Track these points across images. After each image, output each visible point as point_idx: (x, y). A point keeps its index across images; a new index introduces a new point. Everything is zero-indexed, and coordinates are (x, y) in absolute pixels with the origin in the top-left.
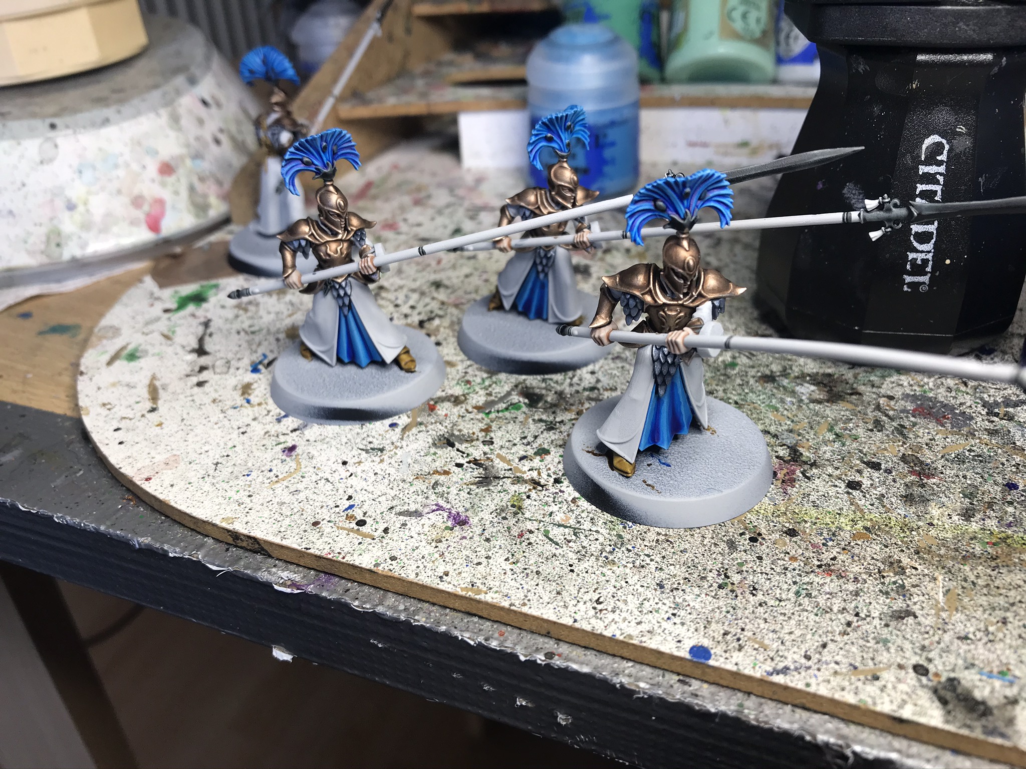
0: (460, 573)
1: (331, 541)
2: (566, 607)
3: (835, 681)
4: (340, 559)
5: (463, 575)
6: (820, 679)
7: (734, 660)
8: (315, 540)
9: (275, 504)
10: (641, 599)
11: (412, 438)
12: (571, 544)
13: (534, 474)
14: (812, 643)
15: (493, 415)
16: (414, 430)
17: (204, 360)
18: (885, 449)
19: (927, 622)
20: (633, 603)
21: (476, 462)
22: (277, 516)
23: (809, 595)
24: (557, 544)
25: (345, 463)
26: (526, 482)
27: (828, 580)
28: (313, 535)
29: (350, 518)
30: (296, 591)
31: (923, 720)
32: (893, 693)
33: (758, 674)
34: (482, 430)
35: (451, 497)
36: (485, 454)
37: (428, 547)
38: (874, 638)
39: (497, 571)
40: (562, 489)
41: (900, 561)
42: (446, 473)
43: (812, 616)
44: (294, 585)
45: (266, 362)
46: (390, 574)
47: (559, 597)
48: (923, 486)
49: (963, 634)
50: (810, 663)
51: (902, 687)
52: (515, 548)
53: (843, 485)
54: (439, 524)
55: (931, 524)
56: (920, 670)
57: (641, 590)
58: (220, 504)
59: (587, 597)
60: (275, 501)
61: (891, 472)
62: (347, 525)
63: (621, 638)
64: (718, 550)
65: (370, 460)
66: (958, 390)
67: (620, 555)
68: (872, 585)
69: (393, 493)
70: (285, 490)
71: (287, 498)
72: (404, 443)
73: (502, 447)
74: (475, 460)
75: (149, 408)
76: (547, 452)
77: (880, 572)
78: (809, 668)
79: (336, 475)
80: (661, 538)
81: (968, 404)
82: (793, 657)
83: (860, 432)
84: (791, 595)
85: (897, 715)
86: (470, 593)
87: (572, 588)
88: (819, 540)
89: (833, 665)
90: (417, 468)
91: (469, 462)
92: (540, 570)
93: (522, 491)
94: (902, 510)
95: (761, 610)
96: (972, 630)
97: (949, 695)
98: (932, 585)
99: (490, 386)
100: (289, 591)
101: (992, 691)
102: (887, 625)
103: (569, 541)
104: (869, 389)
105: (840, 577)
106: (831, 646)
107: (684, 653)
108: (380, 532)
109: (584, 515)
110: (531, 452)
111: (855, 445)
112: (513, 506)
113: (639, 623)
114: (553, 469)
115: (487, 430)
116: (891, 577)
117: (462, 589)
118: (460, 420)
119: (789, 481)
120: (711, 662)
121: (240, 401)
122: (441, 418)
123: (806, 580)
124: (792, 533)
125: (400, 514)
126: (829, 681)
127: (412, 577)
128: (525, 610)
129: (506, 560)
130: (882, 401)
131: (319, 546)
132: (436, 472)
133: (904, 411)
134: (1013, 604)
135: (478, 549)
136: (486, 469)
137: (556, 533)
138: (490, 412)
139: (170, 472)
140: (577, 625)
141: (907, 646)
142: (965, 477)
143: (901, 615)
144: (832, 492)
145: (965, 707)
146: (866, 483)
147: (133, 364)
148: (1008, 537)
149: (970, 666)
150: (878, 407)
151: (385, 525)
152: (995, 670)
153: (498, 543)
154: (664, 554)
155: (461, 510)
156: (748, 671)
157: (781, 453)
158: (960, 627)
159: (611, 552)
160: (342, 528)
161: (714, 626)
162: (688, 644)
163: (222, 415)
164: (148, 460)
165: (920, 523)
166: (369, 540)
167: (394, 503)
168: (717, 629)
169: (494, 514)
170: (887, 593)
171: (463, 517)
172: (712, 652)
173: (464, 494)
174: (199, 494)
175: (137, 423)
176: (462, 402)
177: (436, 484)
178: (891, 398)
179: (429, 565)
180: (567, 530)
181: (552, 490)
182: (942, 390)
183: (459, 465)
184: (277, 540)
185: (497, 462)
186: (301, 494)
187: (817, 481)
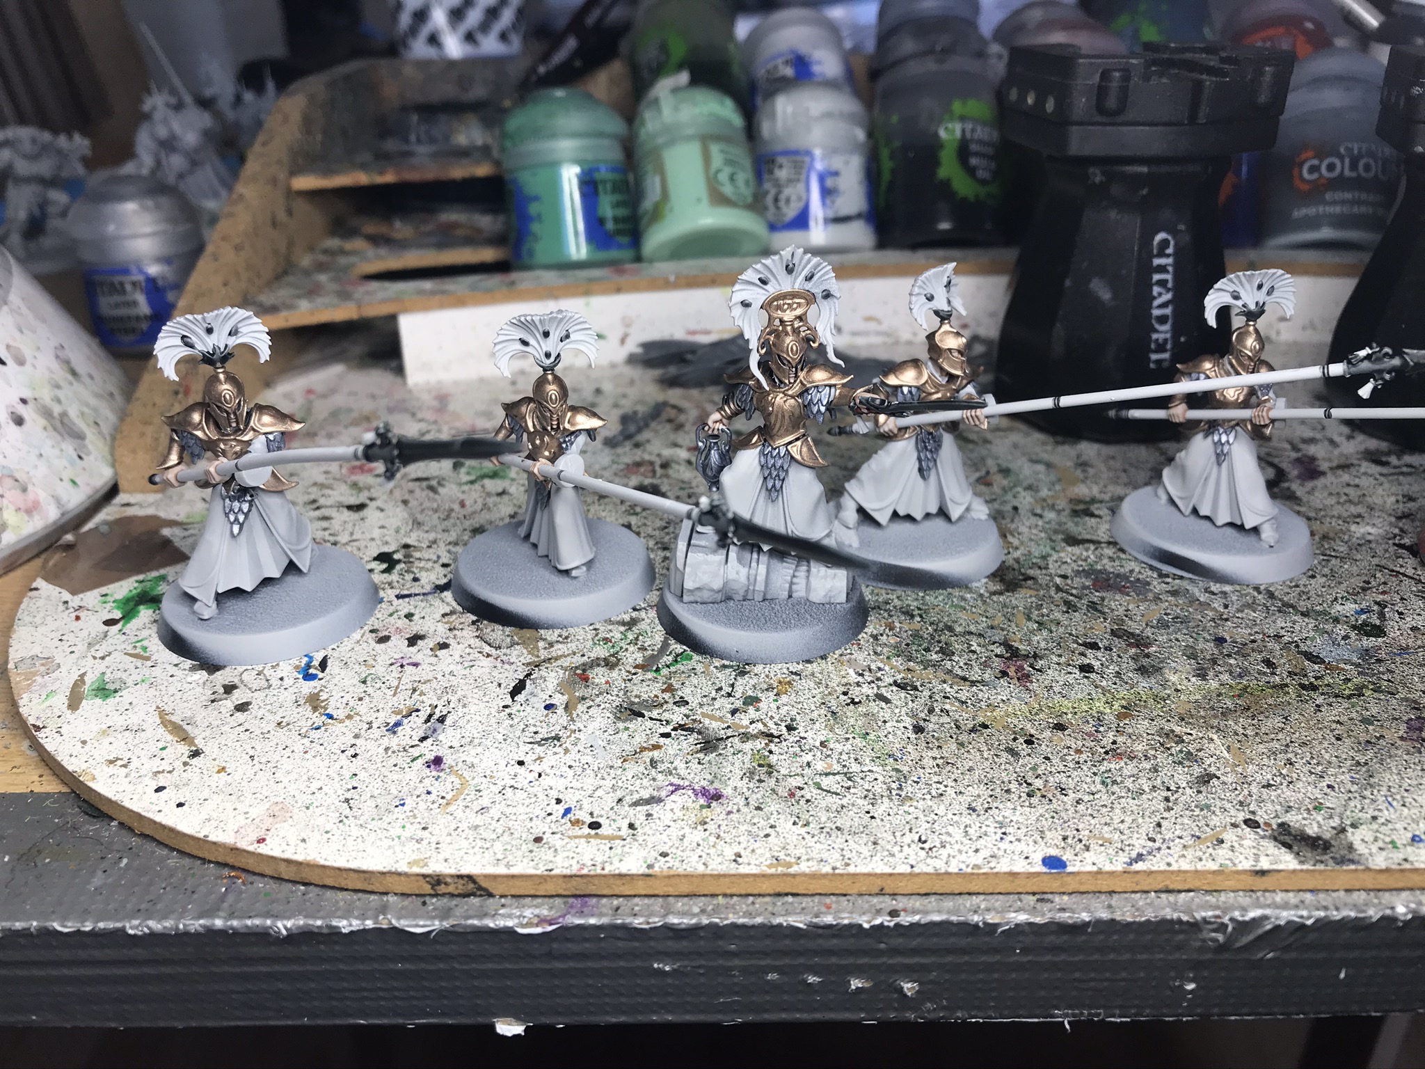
0: (753, 851)
1: (572, 855)
2: (893, 855)
3: (1190, 853)
4: (599, 871)
5: (758, 851)
6: (1176, 856)
7: (1089, 861)
8: (551, 858)
9: (467, 831)
10: (962, 827)
11: (585, 717)
12: (852, 790)
13: (760, 726)
14: (1147, 826)
15: (665, 671)
16: (581, 708)
17: (221, 678)
18: (1092, 628)
19: (1230, 780)
20: (957, 833)
21: (681, 727)
22: (480, 843)
23: (1114, 782)
24: (837, 794)
25: (521, 763)
26: (755, 737)
27: (1122, 764)
28: (544, 854)
29: (576, 823)
30: (550, 928)
31: (1281, 867)
32: (1242, 850)
33: (1119, 867)
34: (663, 691)
35: (682, 772)
36: (687, 716)
37: (695, 832)
38: (1196, 806)
39: (793, 839)
40: (802, 735)
41: (1173, 731)
42: (657, 747)
43: (1130, 800)
44: (542, 921)
45: (316, 663)
46: (672, 873)
47: (878, 848)
48: (1147, 656)
49: (1264, 783)
50: (1157, 845)
51: (1246, 843)
52: (796, 809)
53: (1077, 671)
54: (690, 804)
55: (1177, 690)
56: (1251, 824)
57: (955, 818)
58: (390, 847)
59: (907, 839)
60: (464, 826)
61: (1111, 650)
62: (577, 831)
63: (969, 870)
64: (1003, 760)
65: (550, 753)
66: (1119, 558)
67: (910, 789)
68: (1161, 758)
69: (608, 783)
70: (468, 811)
71: (479, 820)
72: (579, 725)
73: (701, 705)
74: (680, 725)
75: (187, 753)
76: (758, 700)
77: (1162, 745)
78: (1159, 849)
79: (519, 778)
80: (940, 762)
81: (1137, 570)
82: (1139, 844)
83: (1057, 615)
84: (1099, 787)
85: (1258, 868)
86: (780, 869)
87: (885, 835)
88: (1089, 728)
89: (1178, 840)
90: (616, 750)
91: (675, 729)
92: (838, 824)
93: (759, 747)
94: (1143, 684)
95: (1080, 807)
96: (1269, 777)
97: (1288, 839)
98: (1212, 745)
99: (637, 639)
100: (538, 930)
101: (1320, 826)
102: (1199, 792)
103: (849, 788)
104: (1039, 572)
105: (1131, 758)
106: (1164, 823)
107: (1039, 868)
108: (625, 831)
109: (844, 757)
110: (739, 704)
111: (1061, 630)
112: (760, 765)
113: (977, 851)
114: (777, 718)
115: (670, 689)
116: (1176, 749)
117: (770, 866)
118: (628, 684)
119: (1024, 678)
120: (1070, 869)
121: (318, 719)
122: (605, 687)
123: (1103, 769)
124: (1060, 727)
125: (636, 804)
126: (1184, 856)
127: (701, 869)
128: (851, 869)
129: (795, 823)
130: (1058, 580)
131: (563, 865)
132: (643, 749)
133: (1085, 587)
134: (1287, 746)
135: (755, 820)
136: (699, 733)
137: (826, 782)
138: (658, 670)
139: (285, 824)
140: (916, 870)
141: (1228, 806)
142: (1177, 640)
143: (1206, 779)
144: (1070, 678)
145: (1307, 845)
146: (1096, 664)
147: (111, 701)
148: (1246, 687)
149: (1289, 809)
150: (1058, 589)
151: (627, 822)
152: (1310, 807)
153: (772, 808)
154: (953, 777)
155: (704, 783)
156: (1108, 867)
157: (998, 651)
158: (1258, 777)
159: (900, 788)
160: (576, 837)
161: (1048, 835)
162: (1037, 858)
163: (306, 741)
164: (242, 818)
165: (1168, 692)
166: (618, 841)
167: (619, 794)
168: (1054, 836)
169: (746, 780)
170: (1180, 763)
171: (712, 791)
172: (1064, 858)
173: (694, 765)
174: (350, 841)
175: (184, 775)
176: (617, 664)
177: (653, 763)
178: (1064, 577)
179: (712, 851)
180: (837, 777)
181: (792, 739)
182: (1105, 561)
183: (666, 735)
184: (502, 870)
185: (707, 721)
186: (492, 811)
187: (1050, 672)
